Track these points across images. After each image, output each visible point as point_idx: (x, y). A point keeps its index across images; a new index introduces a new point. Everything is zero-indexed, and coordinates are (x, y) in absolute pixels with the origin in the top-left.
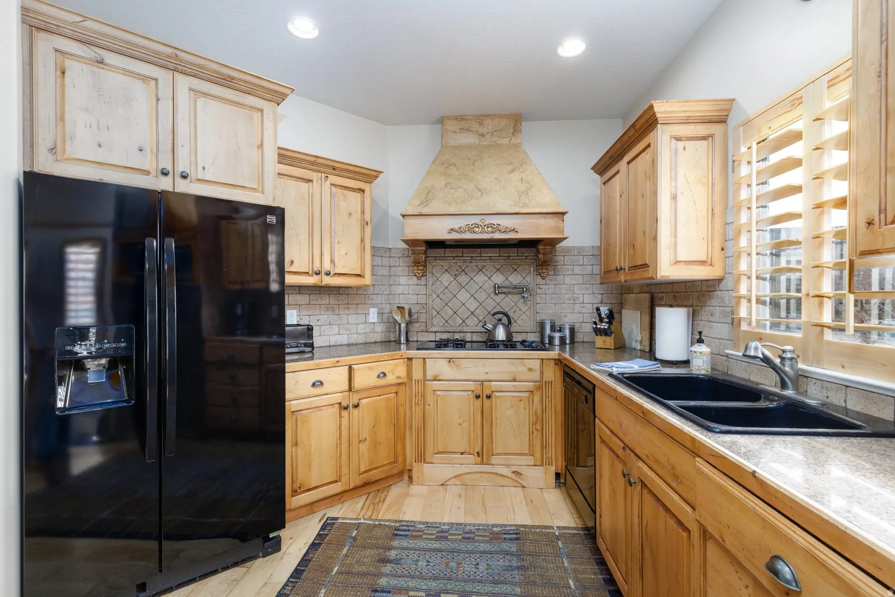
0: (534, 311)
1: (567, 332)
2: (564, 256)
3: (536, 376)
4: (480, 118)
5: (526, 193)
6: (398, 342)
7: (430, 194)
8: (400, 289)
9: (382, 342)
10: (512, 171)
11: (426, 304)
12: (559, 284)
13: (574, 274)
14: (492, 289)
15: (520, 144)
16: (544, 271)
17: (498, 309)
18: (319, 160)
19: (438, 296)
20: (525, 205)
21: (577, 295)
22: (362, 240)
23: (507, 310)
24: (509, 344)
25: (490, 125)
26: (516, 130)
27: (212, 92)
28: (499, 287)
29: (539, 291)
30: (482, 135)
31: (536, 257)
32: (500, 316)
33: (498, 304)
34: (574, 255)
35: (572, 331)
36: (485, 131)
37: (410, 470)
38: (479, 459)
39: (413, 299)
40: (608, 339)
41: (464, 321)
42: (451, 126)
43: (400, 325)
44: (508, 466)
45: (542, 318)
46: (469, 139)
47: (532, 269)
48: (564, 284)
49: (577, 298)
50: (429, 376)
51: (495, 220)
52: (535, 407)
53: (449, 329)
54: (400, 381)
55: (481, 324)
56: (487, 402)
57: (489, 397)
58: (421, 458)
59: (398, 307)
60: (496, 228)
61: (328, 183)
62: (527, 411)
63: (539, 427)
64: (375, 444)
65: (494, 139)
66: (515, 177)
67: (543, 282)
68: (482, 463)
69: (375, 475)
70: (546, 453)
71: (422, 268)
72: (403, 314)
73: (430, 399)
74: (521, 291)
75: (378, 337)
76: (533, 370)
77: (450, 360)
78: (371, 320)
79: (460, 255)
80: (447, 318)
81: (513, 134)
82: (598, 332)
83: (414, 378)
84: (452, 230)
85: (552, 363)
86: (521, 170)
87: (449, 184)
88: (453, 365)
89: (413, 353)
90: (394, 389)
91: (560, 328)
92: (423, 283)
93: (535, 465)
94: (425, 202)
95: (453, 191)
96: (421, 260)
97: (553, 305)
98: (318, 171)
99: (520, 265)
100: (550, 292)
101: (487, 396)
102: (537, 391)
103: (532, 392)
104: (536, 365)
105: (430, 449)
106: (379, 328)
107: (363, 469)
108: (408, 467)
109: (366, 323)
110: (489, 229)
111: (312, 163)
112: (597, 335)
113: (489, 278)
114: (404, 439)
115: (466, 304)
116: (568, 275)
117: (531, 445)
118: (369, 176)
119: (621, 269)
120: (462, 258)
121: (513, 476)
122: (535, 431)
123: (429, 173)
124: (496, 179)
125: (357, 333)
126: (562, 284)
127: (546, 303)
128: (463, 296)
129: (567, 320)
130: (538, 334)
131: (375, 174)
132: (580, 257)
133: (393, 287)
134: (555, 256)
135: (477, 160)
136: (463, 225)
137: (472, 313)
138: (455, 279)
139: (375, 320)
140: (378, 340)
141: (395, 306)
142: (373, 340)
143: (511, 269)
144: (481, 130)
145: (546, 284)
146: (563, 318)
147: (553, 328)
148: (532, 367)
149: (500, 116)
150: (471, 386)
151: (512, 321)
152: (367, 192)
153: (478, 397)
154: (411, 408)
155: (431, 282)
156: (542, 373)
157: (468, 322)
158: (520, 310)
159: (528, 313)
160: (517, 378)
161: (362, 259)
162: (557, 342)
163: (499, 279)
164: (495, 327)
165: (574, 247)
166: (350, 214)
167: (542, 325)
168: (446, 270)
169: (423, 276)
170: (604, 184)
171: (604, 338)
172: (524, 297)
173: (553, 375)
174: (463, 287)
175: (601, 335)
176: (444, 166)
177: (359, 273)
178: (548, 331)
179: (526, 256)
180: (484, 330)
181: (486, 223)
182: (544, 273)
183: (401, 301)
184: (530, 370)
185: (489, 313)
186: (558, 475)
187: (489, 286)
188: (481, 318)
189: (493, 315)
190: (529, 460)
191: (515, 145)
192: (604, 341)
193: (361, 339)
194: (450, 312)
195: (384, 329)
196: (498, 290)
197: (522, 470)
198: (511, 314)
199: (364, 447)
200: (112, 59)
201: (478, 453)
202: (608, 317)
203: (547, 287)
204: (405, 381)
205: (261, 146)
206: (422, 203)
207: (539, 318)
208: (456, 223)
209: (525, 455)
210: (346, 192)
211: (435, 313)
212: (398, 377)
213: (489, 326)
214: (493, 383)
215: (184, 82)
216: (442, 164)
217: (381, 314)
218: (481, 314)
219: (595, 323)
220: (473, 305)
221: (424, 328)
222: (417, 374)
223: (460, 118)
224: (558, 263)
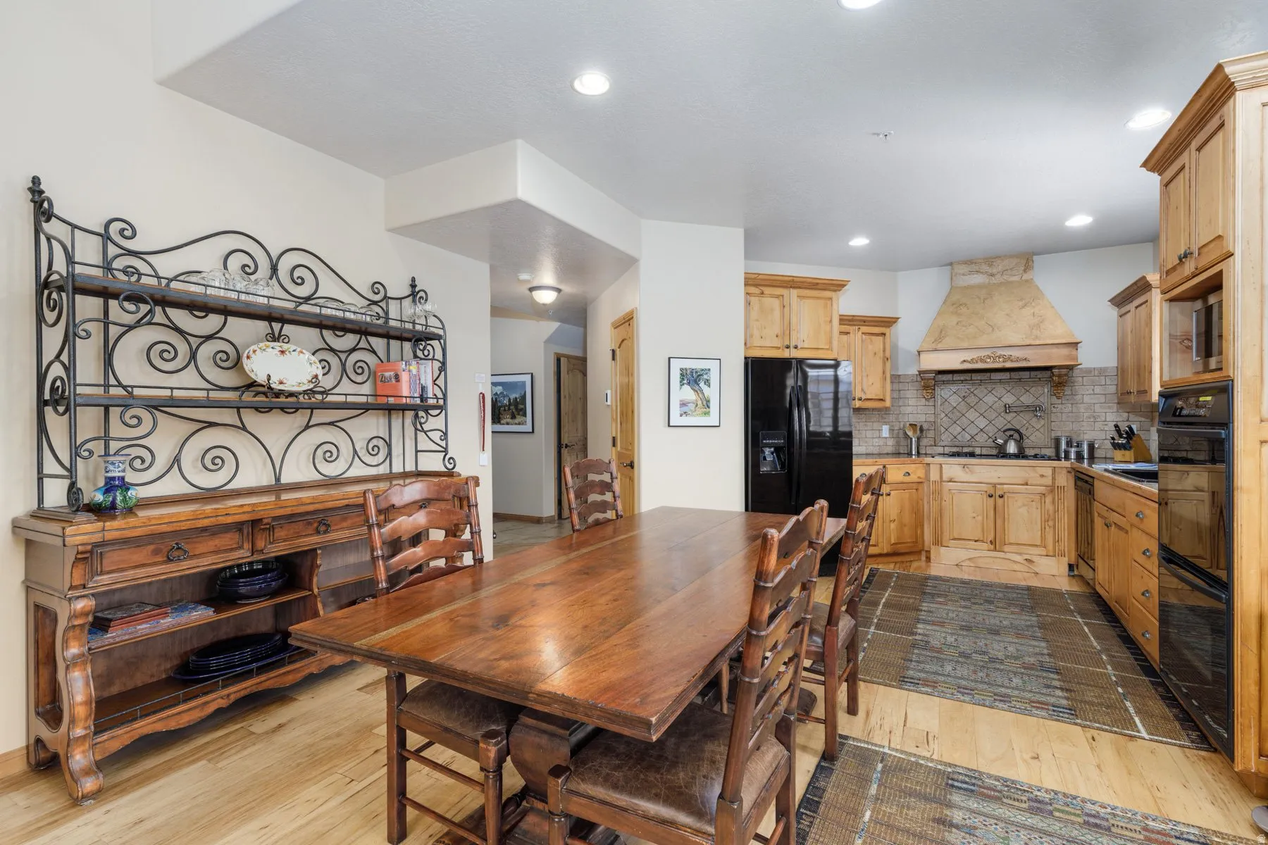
0: (1048, 428)
1: (1085, 447)
2: (1083, 377)
3: (1048, 481)
4: (990, 260)
5: (1038, 326)
6: (910, 454)
7: (943, 332)
8: (909, 410)
9: (893, 454)
10: (1023, 307)
11: (934, 422)
12: (1076, 403)
13: (1094, 394)
14: (1003, 409)
15: (1032, 279)
16: (1059, 391)
17: (1009, 426)
18: (855, 318)
19: (946, 415)
20: (1037, 337)
21: (1097, 414)
22: (884, 373)
23: (1018, 428)
24: (1021, 455)
25: (999, 266)
26: (1028, 266)
27: (808, 295)
28: (1009, 407)
29: (1054, 410)
30: (992, 275)
31: (1050, 379)
32: (1012, 433)
33: (1009, 422)
34: (1094, 376)
35: (1091, 447)
36: (995, 271)
37: (928, 552)
38: (992, 547)
39: (922, 418)
40: (1127, 453)
41: (973, 437)
42: (962, 269)
43: (911, 439)
44: (1020, 554)
45: (1058, 435)
46: (977, 279)
47: (1046, 390)
48: (1083, 403)
49: (1098, 416)
50: (945, 478)
51: (1007, 352)
52: (1046, 507)
53: (957, 443)
54: (920, 480)
55: (991, 440)
56: (1000, 501)
57: (1001, 497)
58: (938, 542)
59: (910, 425)
60: (1010, 359)
61: (860, 333)
62: (1039, 510)
63: (1051, 523)
64: (902, 525)
65: (1005, 277)
66: (1027, 311)
67: (1060, 401)
68: (995, 550)
69: (902, 549)
70: (1059, 546)
71: (930, 391)
72: (915, 431)
73: (946, 496)
74: (1035, 410)
75: (889, 449)
76: (1045, 476)
77: (964, 466)
78: (884, 435)
79: (968, 378)
80: (955, 434)
81: (1025, 271)
82: (1116, 446)
83: (931, 480)
84: (965, 361)
85: (1065, 471)
86: (1033, 304)
87: (960, 321)
88: (967, 470)
89: (928, 460)
90: (915, 486)
91: (1078, 444)
92: (931, 403)
93: (1047, 556)
94: (939, 339)
95: (964, 328)
96: (931, 385)
97: (1071, 423)
98: (855, 325)
99: (1032, 387)
100: (1066, 410)
101: (999, 496)
102: (1049, 494)
103: (1044, 494)
104: (1049, 472)
105: (946, 536)
106: (891, 442)
107: (893, 542)
108: (926, 549)
109: (879, 437)
110: (1001, 360)
111: (849, 320)
112: (1116, 449)
113: (1000, 399)
114: (923, 525)
115: (975, 422)
116: (1087, 395)
117: (1043, 538)
118: (889, 322)
119: (1131, 393)
120: (971, 382)
121: (1025, 562)
122: (1047, 527)
123: (939, 314)
124: (1007, 315)
125: (873, 446)
126: (1080, 403)
127: (1061, 421)
128: (972, 415)
129: (1087, 437)
130: (1053, 450)
131: (894, 320)
132: (1102, 377)
133: (902, 408)
134: (1073, 377)
135: (987, 299)
136: (975, 357)
137: (981, 430)
138: (963, 400)
139: (888, 436)
140: (890, 452)
141: (908, 423)
142: (885, 452)
143: (1023, 390)
144: (990, 271)
145: (1062, 404)
146: (1082, 435)
147: (1069, 444)
148: (1044, 474)
149: (1011, 256)
150: (984, 487)
151: (1024, 437)
152: (888, 334)
153: (991, 496)
154: (929, 502)
155: (939, 403)
156: (1054, 479)
157: (977, 438)
158: (1033, 427)
159: (1042, 430)
160: (1029, 483)
161: (884, 387)
162: (1073, 456)
163: (1009, 399)
164: (1006, 442)
165: (1094, 368)
166: (875, 354)
167: (1057, 441)
168: (955, 393)
169: (931, 398)
170: (1121, 316)
171: (1123, 452)
172: (1037, 416)
173: (1065, 480)
174: (972, 407)
175: (1120, 449)
176: (954, 306)
177: (882, 398)
178: (1063, 446)
179: (1040, 378)
180: (993, 445)
181: (998, 354)
182: (1059, 393)
183: (912, 419)
184: (1042, 476)
185: (1000, 430)
186: (1071, 567)
187: (999, 405)
188: (990, 435)
189: (1004, 431)
190: (1042, 551)
191: (1027, 281)
192: (1123, 455)
193: (876, 451)
194: (959, 429)
195: (894, 443)
196: (1007, 409)
197: (1034, 559)
198: (1023, 431)
199: (893, 526)
200: (767, 290)
201: (991, 541)
202: (1127, 433)
203: (1064, 406)
204: (923, 481)
205: (831, 321)
206: (935, 341)
207: (1053, 435)
208: (968, 356)
209: (1036, 546)
210: (873, 337)
211: (943, 430)
212: (919, 477)
213: (1000, 441)
214: (1005, 486)
215: (794, 292)
216: (953, 304)
217: (891, 430)
218: (991, 430)
219: (1113, 439)
220: (982, 423)
221: (933, 444)
222: (934, 476)
223: (969, 262)
224: (1076, 384)
